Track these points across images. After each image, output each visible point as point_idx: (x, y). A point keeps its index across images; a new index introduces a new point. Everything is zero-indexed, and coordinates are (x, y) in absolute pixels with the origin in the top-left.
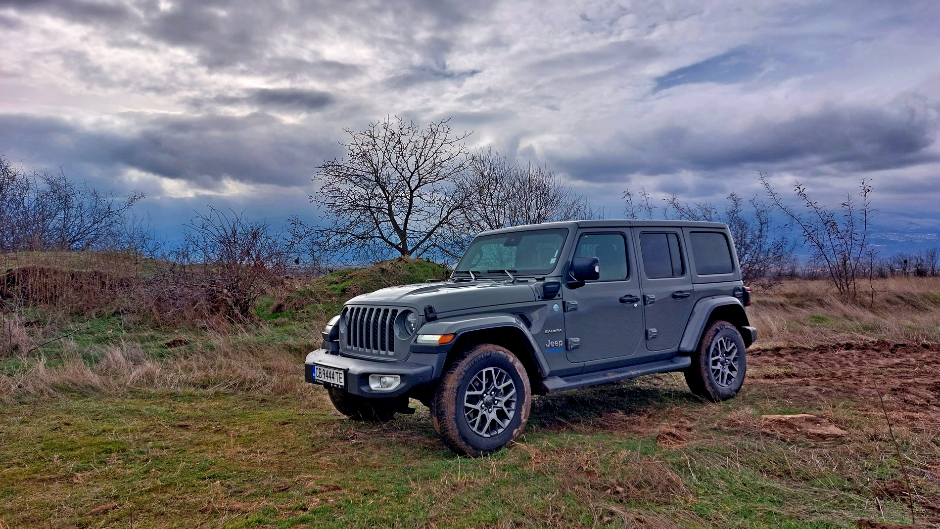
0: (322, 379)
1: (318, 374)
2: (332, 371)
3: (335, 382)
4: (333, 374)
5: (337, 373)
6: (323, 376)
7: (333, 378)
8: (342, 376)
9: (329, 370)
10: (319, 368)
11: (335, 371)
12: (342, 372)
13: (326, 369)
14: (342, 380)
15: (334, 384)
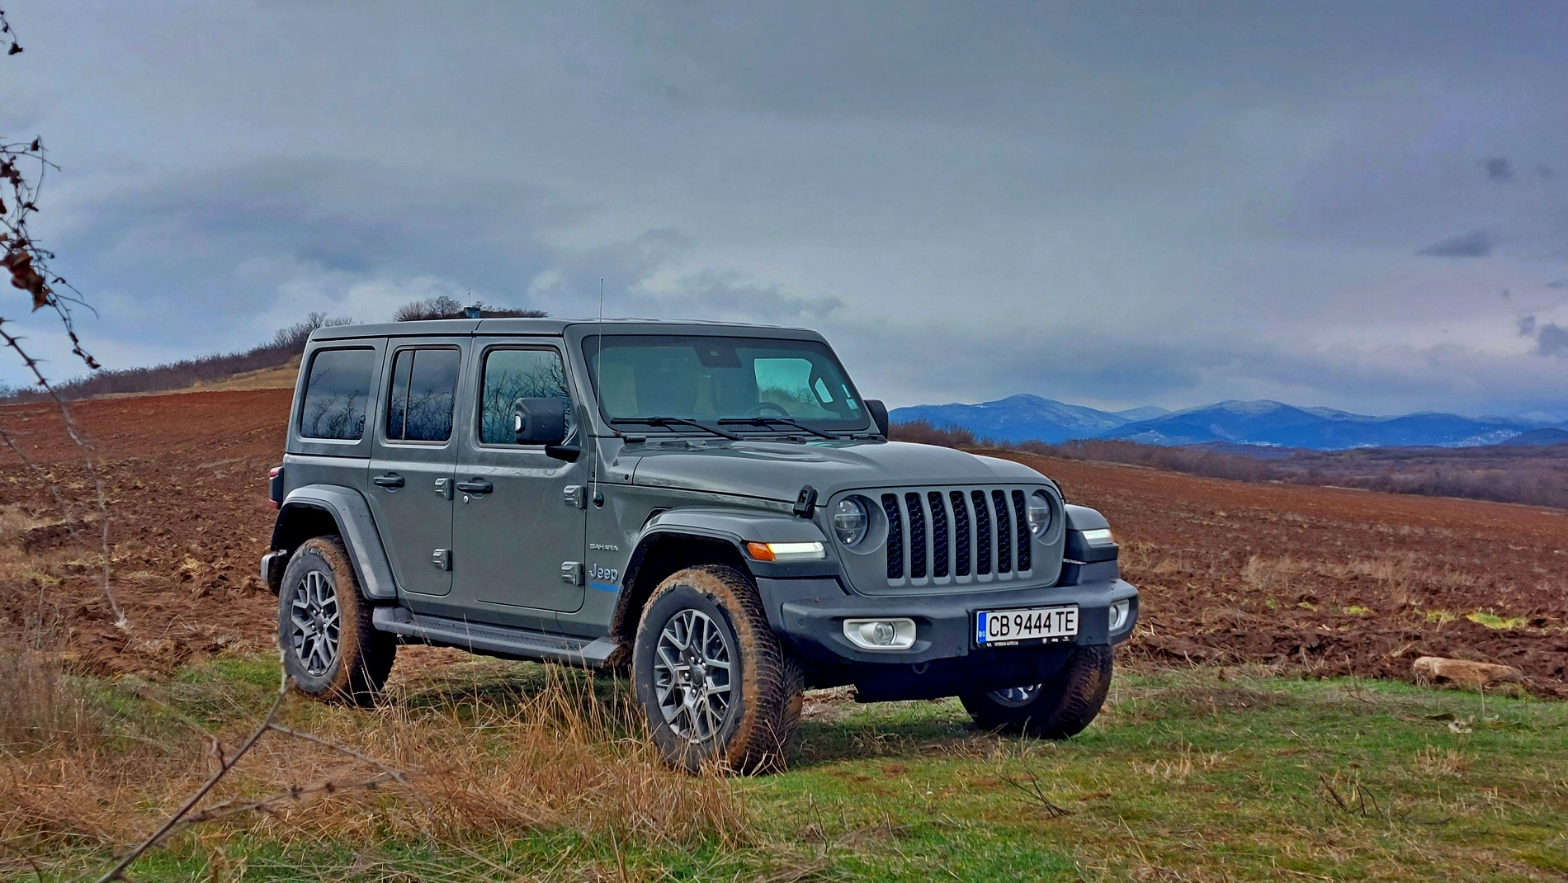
0: (1013, 635)
1: (996, 626)
2: (1044, 613)
3: (1054, 632)
4: (1049, 617)
5: (1057, 613)
6: (1014, 628)
7: (1049, 626)
8: (1075, 617)
9: (1035, 613)
10: (999, 615)
11: (1053, 611)
12: (1076, 610)
13: (1025, 614)
14: (1074, 625)
15: (1049, 638)
